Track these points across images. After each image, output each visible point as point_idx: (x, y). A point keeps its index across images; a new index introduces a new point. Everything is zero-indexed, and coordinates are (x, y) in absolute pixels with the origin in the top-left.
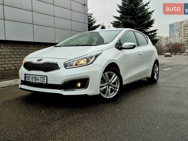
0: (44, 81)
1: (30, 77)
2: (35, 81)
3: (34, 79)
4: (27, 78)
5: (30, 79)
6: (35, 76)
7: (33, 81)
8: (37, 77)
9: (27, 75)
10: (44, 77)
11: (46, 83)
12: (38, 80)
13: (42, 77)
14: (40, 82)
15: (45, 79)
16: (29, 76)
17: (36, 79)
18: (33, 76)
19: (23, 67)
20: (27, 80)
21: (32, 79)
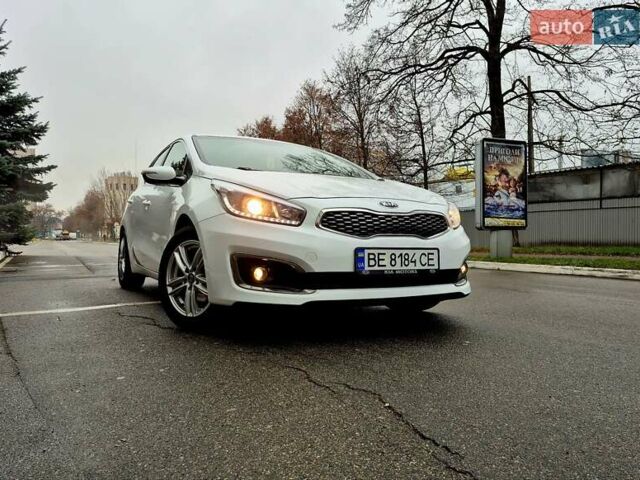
0: (431, 262)
1: (381, 257)
2: (404, 268)
3: (398, 260)
4: (369, 259)
5: (381, 263)
6: (404, 252)
7: (398, 267)
8: (411, 253)
9: (367, 252)
10: (431, 251)
11: (436, 268)
12: (415, 262)
13: (426, 252)
14: (419, 267)
15: (435, 257)
16: (379, 254)
17: (405, 259)
18: (398, 253)
19: (317, 226)
20: (367, 268)
21: (393, 263)
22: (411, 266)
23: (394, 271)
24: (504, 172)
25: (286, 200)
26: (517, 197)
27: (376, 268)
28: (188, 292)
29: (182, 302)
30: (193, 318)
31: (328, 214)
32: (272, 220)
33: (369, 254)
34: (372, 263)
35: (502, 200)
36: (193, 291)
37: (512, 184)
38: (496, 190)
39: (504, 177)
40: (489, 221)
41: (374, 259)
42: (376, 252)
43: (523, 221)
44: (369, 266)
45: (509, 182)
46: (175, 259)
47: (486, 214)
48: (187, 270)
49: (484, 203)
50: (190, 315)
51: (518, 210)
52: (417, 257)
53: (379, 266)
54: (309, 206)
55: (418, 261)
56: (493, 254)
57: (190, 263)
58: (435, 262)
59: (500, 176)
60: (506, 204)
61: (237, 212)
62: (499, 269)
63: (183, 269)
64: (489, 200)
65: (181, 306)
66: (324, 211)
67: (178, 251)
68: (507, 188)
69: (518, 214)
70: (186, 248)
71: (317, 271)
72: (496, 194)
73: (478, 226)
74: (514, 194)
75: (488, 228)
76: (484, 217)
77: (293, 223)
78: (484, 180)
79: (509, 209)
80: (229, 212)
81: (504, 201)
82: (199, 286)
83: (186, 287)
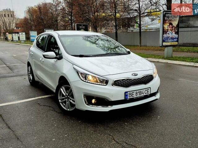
0: (148, 92)
1: (133, 94)
2: (140, 96)
3: (138, 94)
4: (129, 95)
5: (133, 95)
6: (140, 91)
7: (138, 96)
8: (142, 91)
9: (128, 93)
10: (148, 89)
11: (150, 93)
12: (143, 93)
13: (147, 89)
14: (145, 94)
15: (149, 90)
16: (132, 93)
17: (140, 93)
18: (138, 91)
19: (112, 85)
20: (129, 98)
21: (137, 95)
22: (142, 95)
23: (137, 97)
24: (171, 24)
25: (101, 76)
26: (175, 34)
27: (131, 97)
28: (67, 102)
29: (64, 105)
30: (69, 111)
31: (115, 81)
32: (97, 83)
33: (129, 93)
34: (130, 96)
35: (169, 35)
36: (69, 103)
37: (173, 28)
38: (167, 31)
39: (171, 26)
40: (164, 44)
41: (131, 95)
42: (131, 92)
43: (177, 43)
44: (129, 97)
45: (172, 28)
46: (61, 91)
47: (163, 41)
48: (66, 95)
49: (163, 37)
50: (68, 110)
51: (175, 38)
52: (144, 92)
53: (132, 96)
54: (109, 78)
55: (144, 93)
56: (166, 56)
57: (67, 93)
58: (149, 92)
59: (169, 25)
60: (171, 37)
61: (85, 80)
62: (167, 63)
63: (64, 94)
64: (165, 35)
65: (64, 106)
66: (115, 80)
67: (62, 88)
68: (172, 30)
69: (175, 40)
70: (65, 87)
71: (113, 100)
72: (168, 33)
73: (161, 45)
74: (174, 32)
75: (164, 46)
76: (163, 42)
77: (104, 84)
78: (163, 28)
79: (172, 38)
80: (82, 80)
81: (170, 35)
82: (71, 101)
83: (66, 101)
